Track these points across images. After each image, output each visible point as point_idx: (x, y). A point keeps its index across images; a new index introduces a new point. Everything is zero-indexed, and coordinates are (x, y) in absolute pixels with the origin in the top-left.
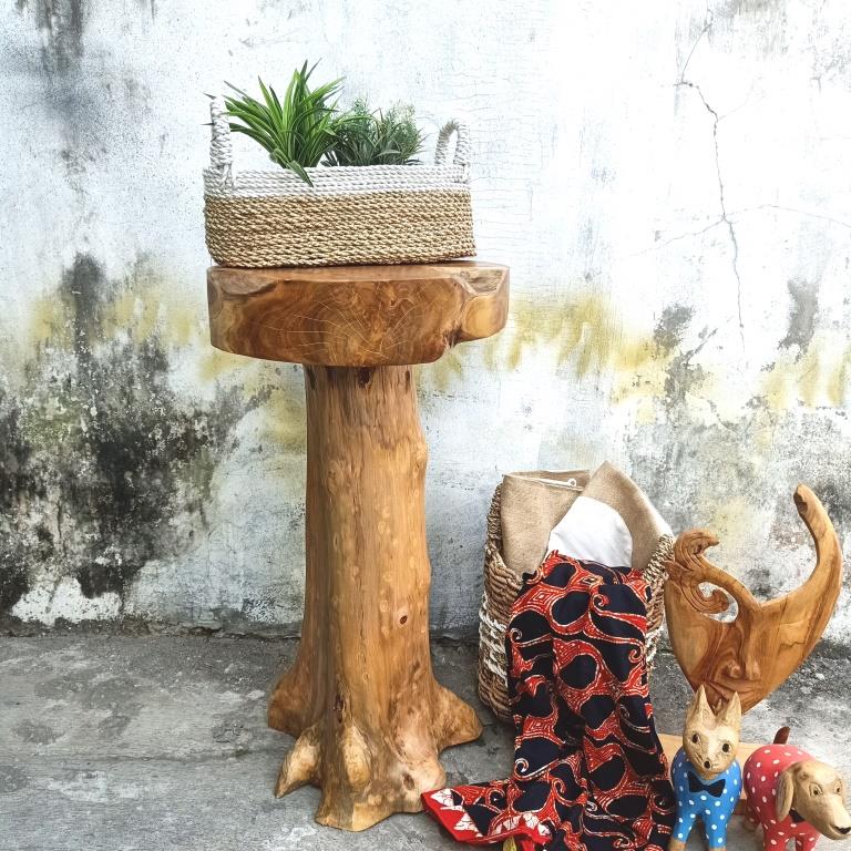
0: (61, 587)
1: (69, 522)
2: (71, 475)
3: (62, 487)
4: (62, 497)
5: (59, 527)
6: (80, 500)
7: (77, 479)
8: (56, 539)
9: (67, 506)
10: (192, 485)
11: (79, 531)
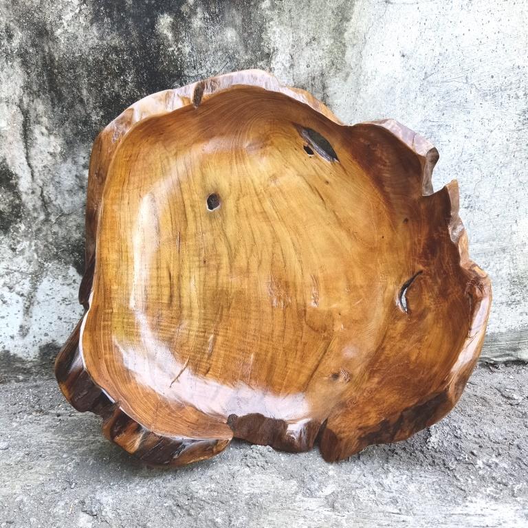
0: (45, 285)
1: (47, 144)
2: (42, 33)
3: (25, 64)
4: (27, 87)
5: (27, 158)
6: (64, 90)
7: (55, 40)
8: (24, 184)
9: (40, 107)
10: (306, 39)
11: (69, 164)
